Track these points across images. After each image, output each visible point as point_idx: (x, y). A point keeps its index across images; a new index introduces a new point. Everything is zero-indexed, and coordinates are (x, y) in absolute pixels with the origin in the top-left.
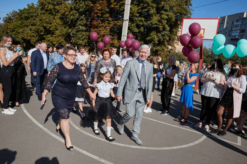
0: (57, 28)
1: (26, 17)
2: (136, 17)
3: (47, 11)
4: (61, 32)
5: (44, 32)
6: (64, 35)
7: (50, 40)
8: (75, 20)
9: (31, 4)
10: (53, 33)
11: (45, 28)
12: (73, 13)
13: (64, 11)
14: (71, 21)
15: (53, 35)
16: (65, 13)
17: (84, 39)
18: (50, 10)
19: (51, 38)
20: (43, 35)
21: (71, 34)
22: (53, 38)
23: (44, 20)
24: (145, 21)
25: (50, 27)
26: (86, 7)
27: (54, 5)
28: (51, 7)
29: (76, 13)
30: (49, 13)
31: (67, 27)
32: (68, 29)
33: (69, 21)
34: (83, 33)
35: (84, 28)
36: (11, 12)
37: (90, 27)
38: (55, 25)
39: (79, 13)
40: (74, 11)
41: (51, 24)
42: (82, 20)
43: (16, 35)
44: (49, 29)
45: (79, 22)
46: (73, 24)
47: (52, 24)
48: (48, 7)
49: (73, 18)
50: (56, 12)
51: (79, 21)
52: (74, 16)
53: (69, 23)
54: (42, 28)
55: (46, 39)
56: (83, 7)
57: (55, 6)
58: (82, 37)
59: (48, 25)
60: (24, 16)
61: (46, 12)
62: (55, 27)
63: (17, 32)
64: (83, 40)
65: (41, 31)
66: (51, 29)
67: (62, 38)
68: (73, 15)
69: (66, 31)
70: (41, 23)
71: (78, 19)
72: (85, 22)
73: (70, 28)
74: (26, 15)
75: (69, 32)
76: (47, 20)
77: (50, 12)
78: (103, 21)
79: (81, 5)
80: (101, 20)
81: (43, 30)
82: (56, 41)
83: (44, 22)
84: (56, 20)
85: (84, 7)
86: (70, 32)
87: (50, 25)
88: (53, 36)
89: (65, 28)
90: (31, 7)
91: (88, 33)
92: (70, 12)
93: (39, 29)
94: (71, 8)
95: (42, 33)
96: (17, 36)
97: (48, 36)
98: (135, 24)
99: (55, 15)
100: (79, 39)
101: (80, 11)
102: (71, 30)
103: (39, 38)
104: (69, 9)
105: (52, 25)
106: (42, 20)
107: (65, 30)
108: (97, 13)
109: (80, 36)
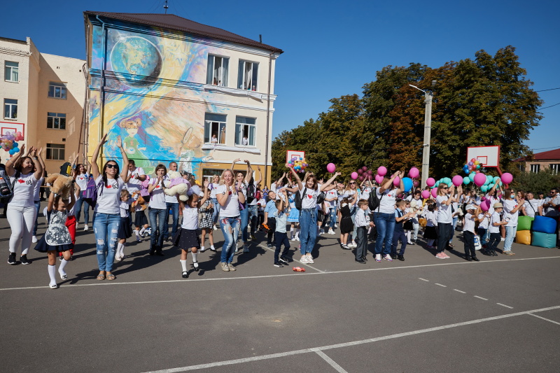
1: (303, 140)
2: (448, 136)
3: (332, 130)
6: (355, 165)
8: (370, 144)
9: (308, 120)
10: (341, 162)
11: (329, 155)
14: (365, 145)
15: (341, 165)
16: (357, 135)
18: (337, 129)
21: (365, 162)
23: (328, 143)
24: (460, 139)
25: (337, 154)
26: (384, 125)
28: (338, 124)
29: (371, 135)
30: (334, 134)
31: (360, 154)
32: (362, 157)
33: (362, 146)
34: (381, 160)
35: (383, 153)
36: (281, 134)
37: (390, 153)
38: (344, 150)
39: (375, 134)
40: (369, 133)
41: (337, 148)
42: (380, 142)
45: (376, 146)
46: (367, 150)
48: (333, 126)
49: (367, 142)
50: (345, 131)
52: (368, 139)
53: (362, 148)
54: (325, 156)
56: (380, 126)
60: (300, 139)
62: (343, 153)
65: (324, 160)
66: (338, 156)
68: (367, 137)
69: (359, 159)
70: (323, 149)
71: (374, 142)
72: (383, 145)
73: (364, 155)
74: (302, 138)
75: (363, 160)
76: (333, 144)
77: (336, 132)
78: (407, 143)
79: (377, 124)
80: (404, 142)
82: (345, 173)
83: (328, 146)
84: (345, 141)
85: (382, 125)
87: (337, 151)
89: (357, 155)
90: (308, 125)
91: (388, 161)
92: (363, 133)
94: (364, 128)
95: (326, 163)
98: (447, 145)
99: (343, 135)
100: (376, 169)
101: (376, 131)
102: (365, 157)
104: (362, 129)
106: (325, 144)
107: (357, 158)
108: (397, 134)
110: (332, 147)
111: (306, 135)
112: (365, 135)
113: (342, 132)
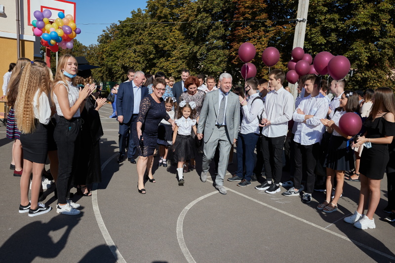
0: (175, 46)
1: (129, 31)
2: (322, 13)
3: (160, 18)
4: (181, 52)
5: (154, 54)
6: (185, 58)
7: (164, 66)
8: (204, 30)
9: (136, 11)
10: (169, 56)
11: (156, 47)
12: (201, 17)
13: (186, 15)
14: (198, 31)
15: (169, 59)
16: (187, 20)
17: (221, 62)
18: (166, 16)
19: (165, 64)
20: (154, 59)
21: (198, 54)
22: (168, 63)
23: (155, 33)
24: (339, 20)
25: (165, 46)
26: (224, 4)
27: (172, 7)
28: (166, 11)
29: (206, 17)
30: (162, 22)
31: (192, 43)
32: (194, 47)
34: (219, 51)
35: (220, 43)
36: (109, 27)
37: (231, 41)
38: (173, 41)
39: (212, 16)
40: (204, 14)
41: (165, 39)
42: (217, 28)
43: (113, 61)
44: (162, 48)
45: (212, 33)
46: (200, 38)
47: (167, 40)
48: (161, 12)
49: (201, 27)
50: (174, 20)
51: (212, 31)
52: (203, 22)
53: (195, 35)
54: (151, 48)
55: (158, 65)
56: (218, 4)
57: (173, 9)
58: (217, 58)
59: (162, 42)
60: (127, 31)
61: (159, 20)
62: (171, 45)
63: (115, 57)
64: (218, 65)
65: (150, 53)
66: (166, 49)
67: (183, 62)
68: (201, 20)
69: (190, 49)
70: (150, 40)
71: (210, 27)
72: (222, 31)
73: (196, 44)
74: (129, 29)
75: (195, 51)
76: (160, 34)
77: (165, 20)
78: (255, 28)
79: (215, 2)
80: (251, 26)
81: (152, 51)
82: (173, 68)
83: (154, 36)
84: (174, 32)
85: (221, 5)
86: (197, 52)
87: (165, 42)
88: (168, 61)
89: (188, 44)
90: (137, 15)
91: (227, 52)
92: (196, 16)
93: (147, 50)
94: (198, 9)
95: (152, 56)
96: (115, 62)
97: (161, 60)
98: (318, 28)
99: (173, 25)
100: (211, 63)
101: (214, 12)
102: (198, 47)
103: (147, 64)
104: (194, 11)
105: (167, 42)
106: (152, 34)
107: (188, 48)
108: (243, 14)
109: (214, 57)
110: (159, 38)
111: (133, 26)
112: (199, 17)
113: (171, 21)
